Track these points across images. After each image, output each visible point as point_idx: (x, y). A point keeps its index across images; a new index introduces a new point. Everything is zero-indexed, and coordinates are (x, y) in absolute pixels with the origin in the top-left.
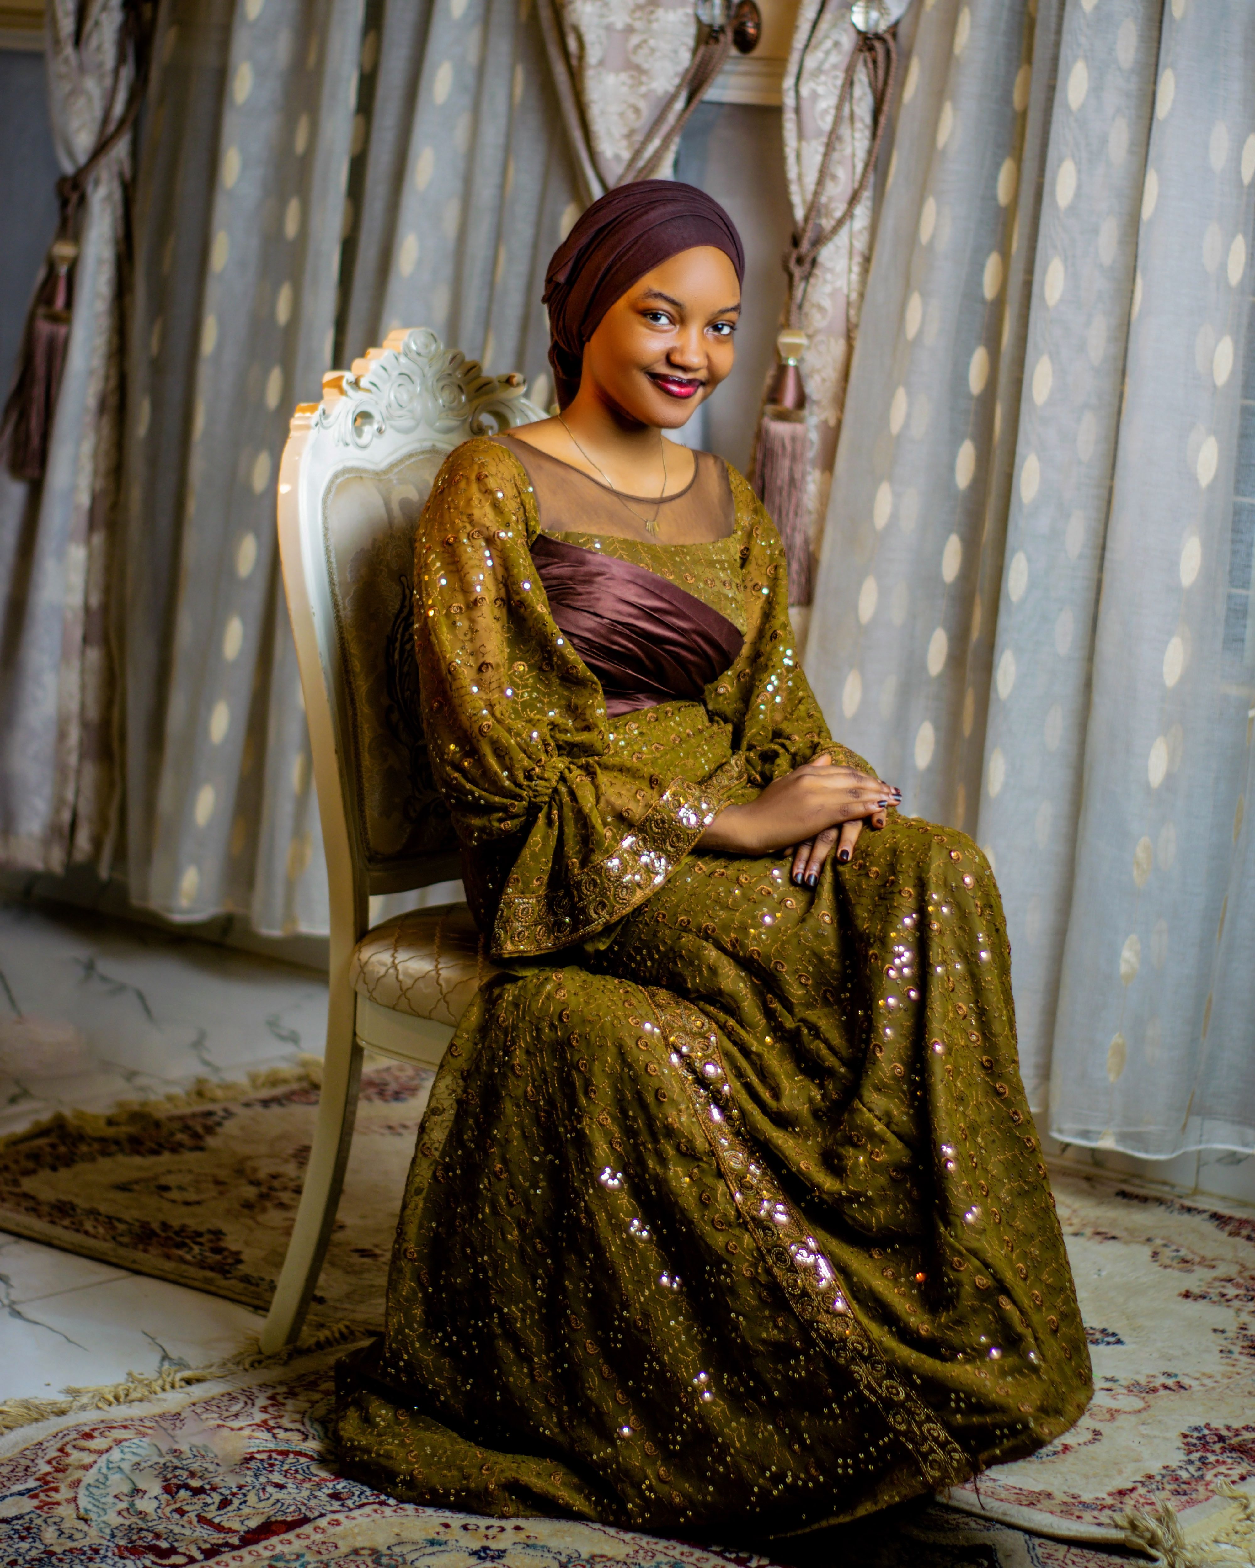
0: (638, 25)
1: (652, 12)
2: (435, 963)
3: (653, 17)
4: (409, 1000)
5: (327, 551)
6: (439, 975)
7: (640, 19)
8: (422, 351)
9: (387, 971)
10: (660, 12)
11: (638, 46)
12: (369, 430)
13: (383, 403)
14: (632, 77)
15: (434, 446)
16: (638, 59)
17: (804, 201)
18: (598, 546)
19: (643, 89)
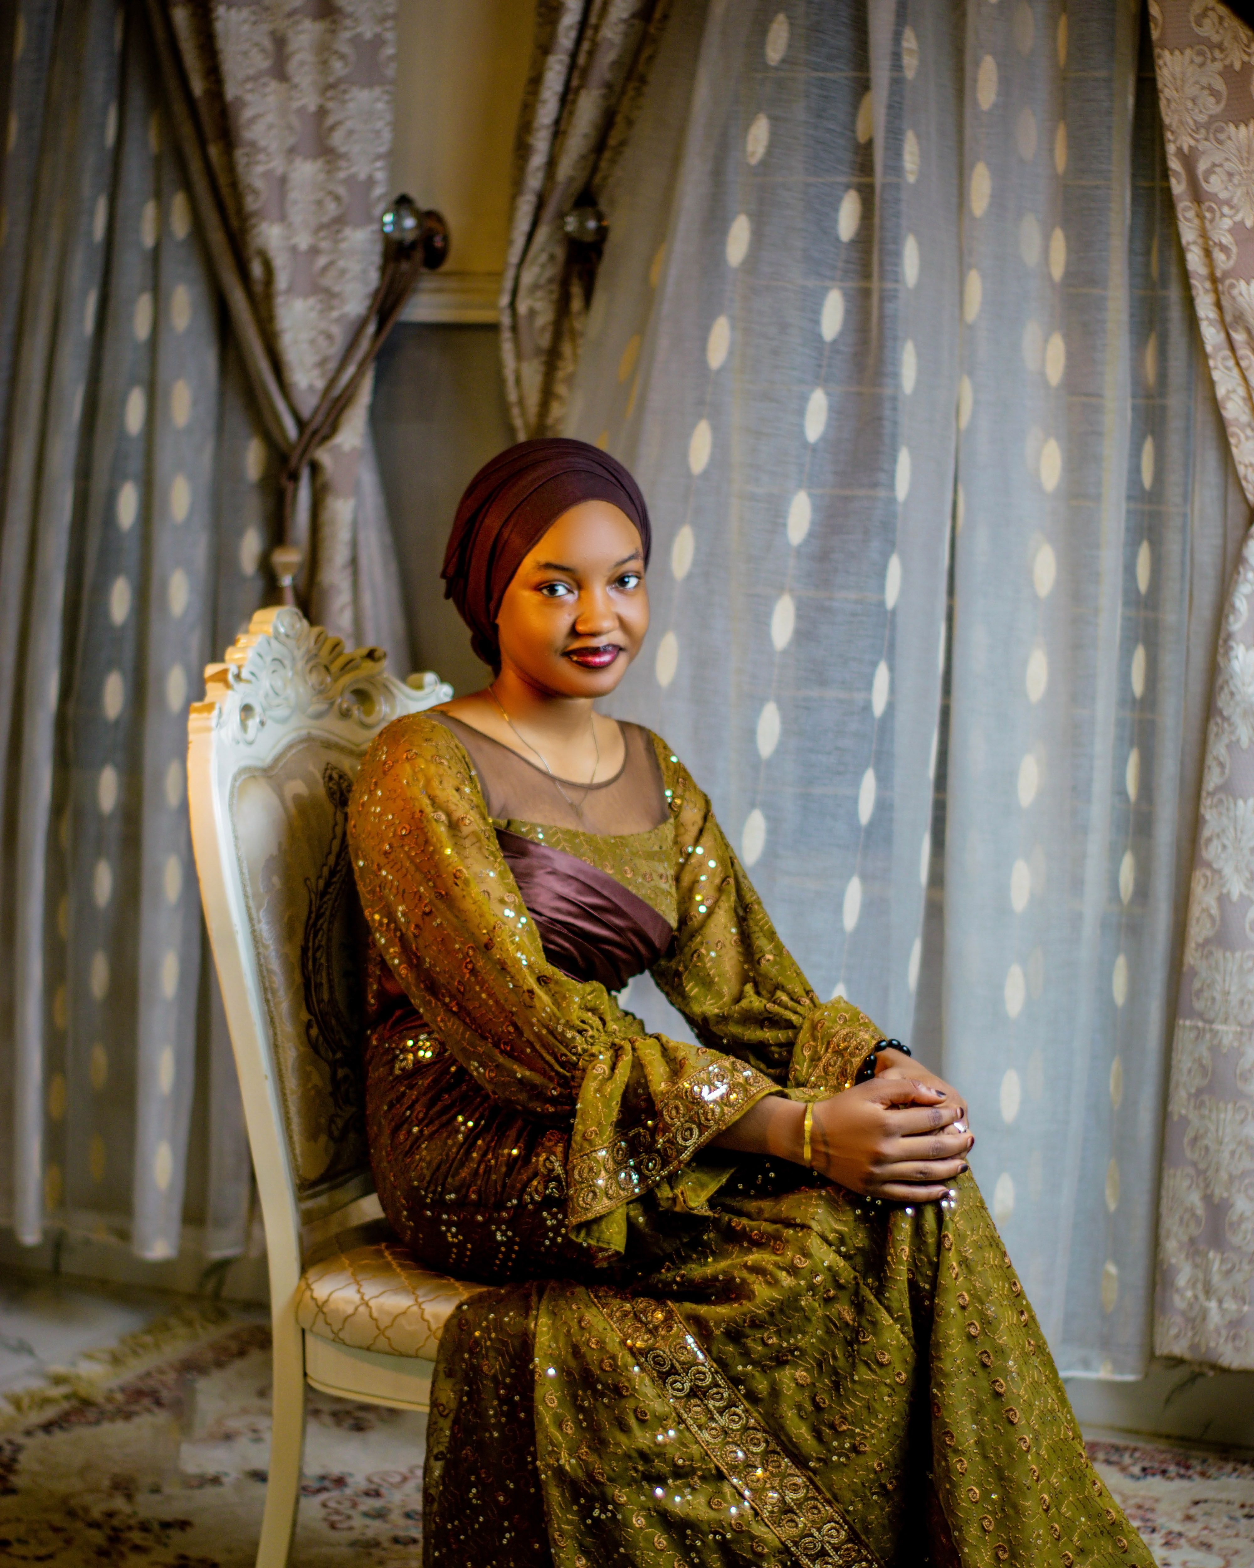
0: (324, 245)
1: (338, 232)
2: (413, 1297)
3: (340, 236)
4: (389, 1339)
5: (239, 859)
6: (423, 1310)
7: (324, 238)
8: (291, 633)
9: (356, 1309)
10: (348, 232)
11: (325, 269)
12: (253, 723)
13: (262, 693)
14: (321, 301)
15: (309, 734)
16: (327, 281)
17: (526, 425)
18: (541, 836)
19: (335, 314)
